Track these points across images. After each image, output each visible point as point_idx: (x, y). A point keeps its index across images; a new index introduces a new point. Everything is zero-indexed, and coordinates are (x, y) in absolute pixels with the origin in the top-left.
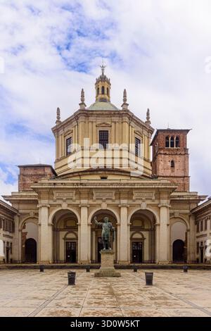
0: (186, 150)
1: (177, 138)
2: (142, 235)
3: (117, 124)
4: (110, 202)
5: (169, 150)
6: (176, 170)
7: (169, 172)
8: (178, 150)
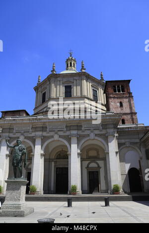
0: (130, 93)
1: (122, 86)
2: (98, 165)
3: (78, 81)
4: (61, 133)
5: (116, 94)
6: (124, 108)
7: (119, 111)
8: (123, 94)
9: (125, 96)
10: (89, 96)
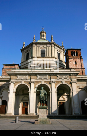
1: (76, 52)
2: (64, 98)
3: (49, 47)
5: (73, 57)
6: (77, 65)
7: (74, 67)
8: (77, 57)
9: (78, 58)
10: (56, 57)
